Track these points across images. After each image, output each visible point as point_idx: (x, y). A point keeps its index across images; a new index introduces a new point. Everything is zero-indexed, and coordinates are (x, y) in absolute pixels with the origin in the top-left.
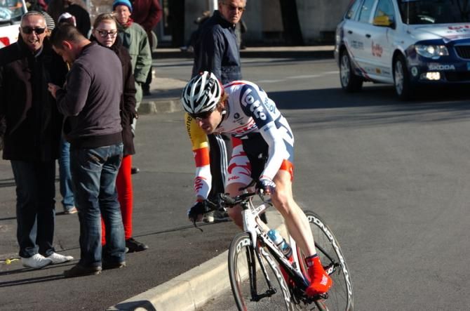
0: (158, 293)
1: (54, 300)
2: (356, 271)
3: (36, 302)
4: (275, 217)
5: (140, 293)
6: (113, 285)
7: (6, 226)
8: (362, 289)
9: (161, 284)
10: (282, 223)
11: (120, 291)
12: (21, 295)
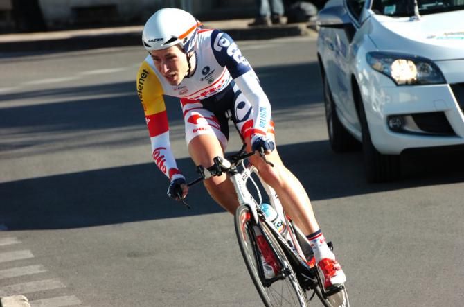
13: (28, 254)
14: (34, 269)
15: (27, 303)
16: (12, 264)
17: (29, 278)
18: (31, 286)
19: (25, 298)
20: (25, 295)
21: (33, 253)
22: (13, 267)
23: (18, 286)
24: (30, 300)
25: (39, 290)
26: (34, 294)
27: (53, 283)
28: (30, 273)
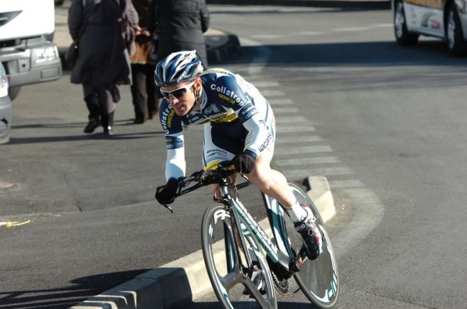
0: (191, 262)
1: (76, 267)
2: (410, 245)
3: (56, 268)
4: (320, 183)
5: (171, 261)
6: (141, 252)
7: (19, 184)
8: (416, 265)
9: (194, 252)
10: (327, 190)
11: (148, 259)
12: (38, 259)
13: (328, 149)
14: (332, 160)
15: (327, 182)
16: (317, 154)
17: (328, 165)
18: (329, 171)
19: (325, 178)
20: (326, 176)
21: (332, 148)
22: (317, 156)
23: (320, 170)
24: (329, 180)
25: (335, 174)
26: (331, 176)
27: (344, 170)
28: (329, 162)
